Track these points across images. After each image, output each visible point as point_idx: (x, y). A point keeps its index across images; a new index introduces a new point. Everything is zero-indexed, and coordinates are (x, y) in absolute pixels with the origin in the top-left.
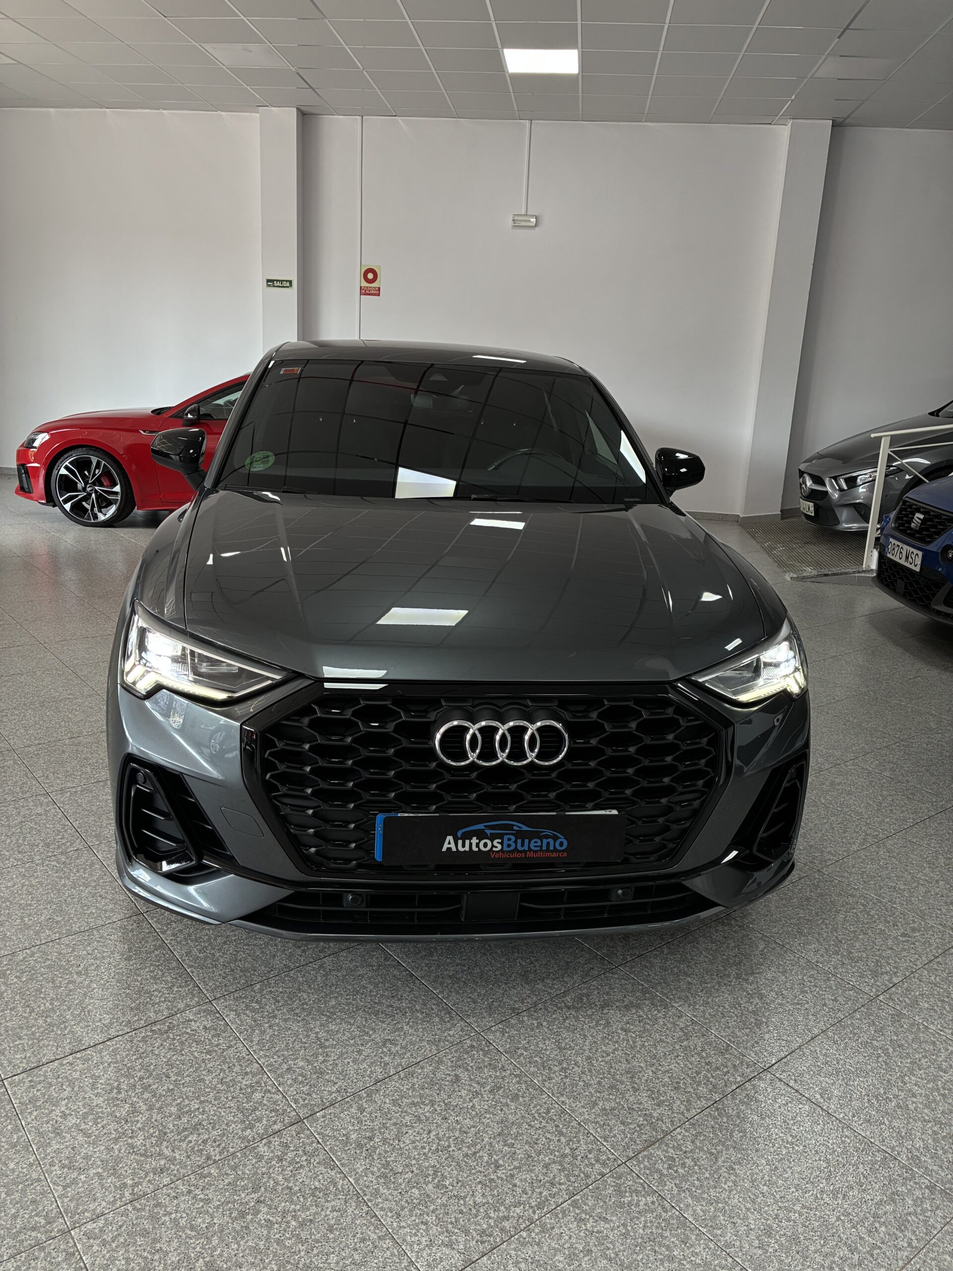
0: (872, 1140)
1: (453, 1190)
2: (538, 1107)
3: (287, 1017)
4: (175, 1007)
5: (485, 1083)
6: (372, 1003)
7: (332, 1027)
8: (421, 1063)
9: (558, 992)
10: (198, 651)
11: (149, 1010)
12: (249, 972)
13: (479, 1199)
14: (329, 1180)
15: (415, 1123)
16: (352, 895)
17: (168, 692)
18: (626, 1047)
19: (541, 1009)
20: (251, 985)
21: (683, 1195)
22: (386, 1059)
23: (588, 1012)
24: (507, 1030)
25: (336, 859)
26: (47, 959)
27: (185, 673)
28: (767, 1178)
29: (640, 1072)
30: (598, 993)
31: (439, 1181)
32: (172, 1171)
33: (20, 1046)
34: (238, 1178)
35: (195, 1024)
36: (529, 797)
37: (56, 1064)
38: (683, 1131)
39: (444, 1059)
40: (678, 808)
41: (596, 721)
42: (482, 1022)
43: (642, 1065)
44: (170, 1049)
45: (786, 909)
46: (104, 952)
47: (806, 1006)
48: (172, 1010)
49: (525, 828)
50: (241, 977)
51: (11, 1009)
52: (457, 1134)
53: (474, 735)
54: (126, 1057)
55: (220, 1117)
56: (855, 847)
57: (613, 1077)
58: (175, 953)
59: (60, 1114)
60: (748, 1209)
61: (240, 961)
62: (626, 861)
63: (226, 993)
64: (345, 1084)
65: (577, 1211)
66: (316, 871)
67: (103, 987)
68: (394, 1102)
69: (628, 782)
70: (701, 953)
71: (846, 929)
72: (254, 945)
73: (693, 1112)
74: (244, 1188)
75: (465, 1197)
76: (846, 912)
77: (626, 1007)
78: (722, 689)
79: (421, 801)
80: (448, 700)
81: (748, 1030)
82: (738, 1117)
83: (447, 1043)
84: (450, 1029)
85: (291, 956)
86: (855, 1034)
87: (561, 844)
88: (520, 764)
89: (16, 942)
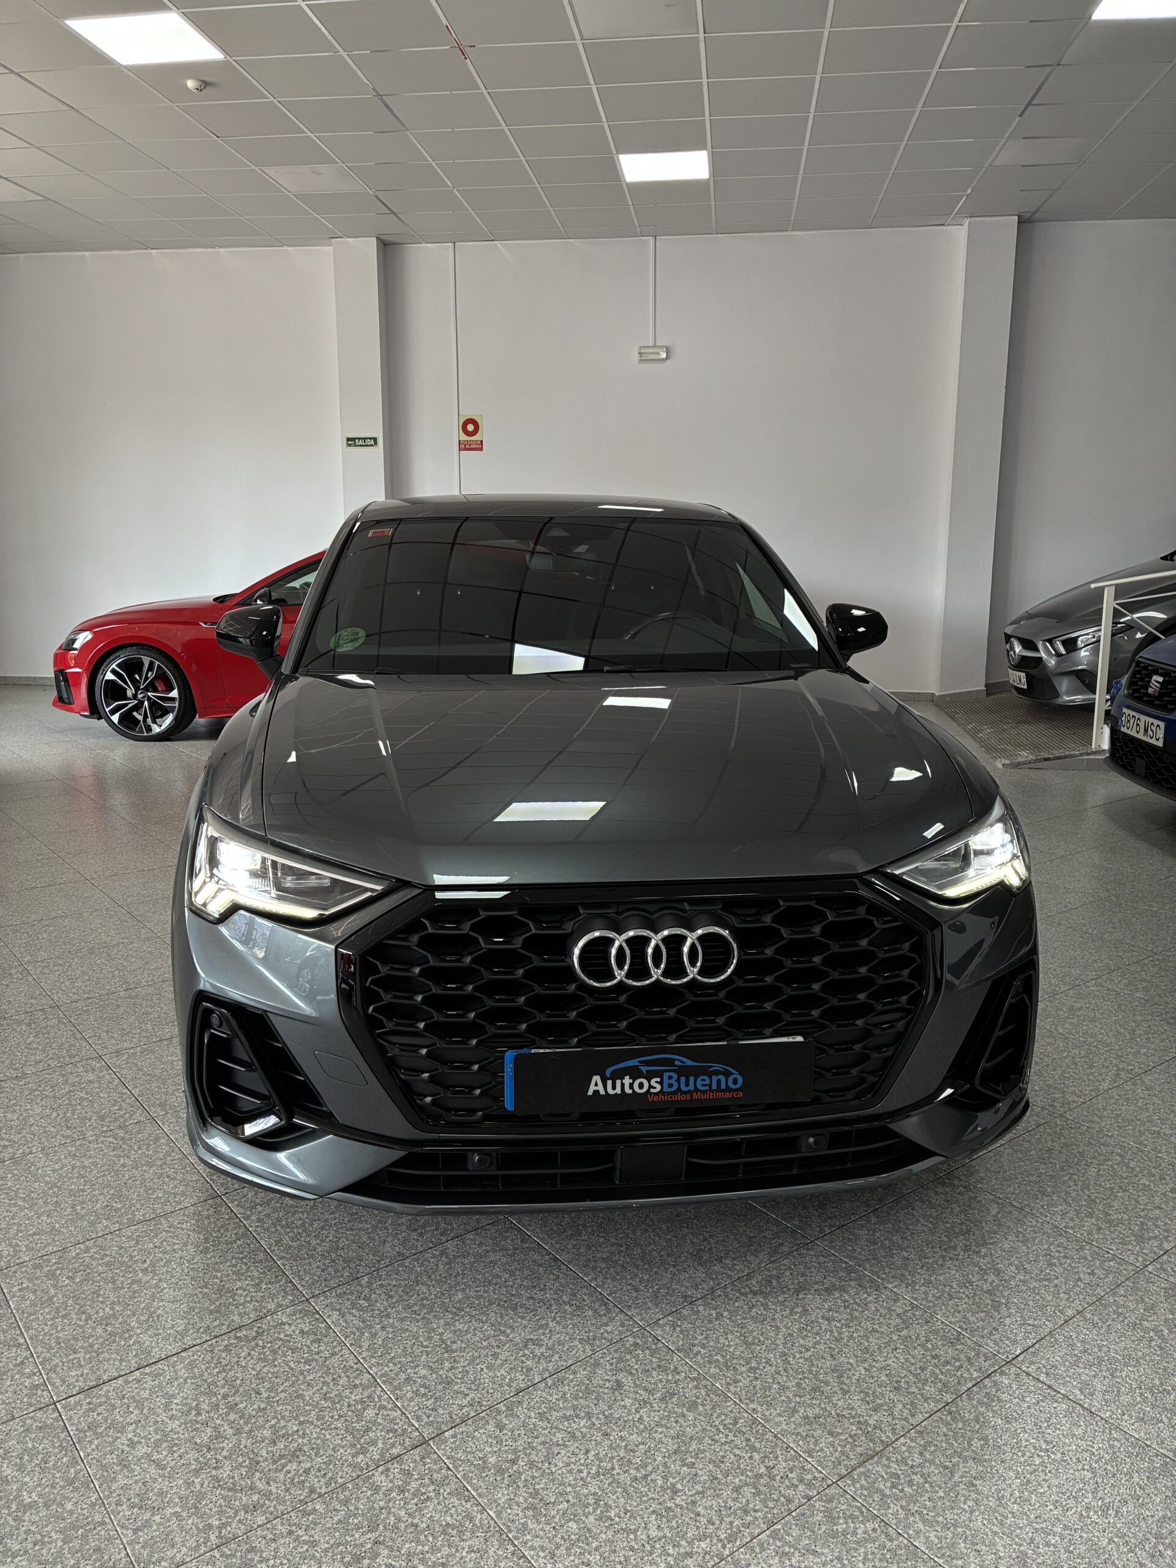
0: (1148, 1443)
1: (620, 1522)
2: (723, 1417)
3: (404, 1315)
4: (264, 1308)
5: (654, 1389)
6: (508, 1295)
7: (460, 1326)
8: (572, 1367)
9: (741, 1275)
10: (280, 860)
11: (232, 1312)
12: (354, 1262)
13: (654, 1532)
14: (464, 1514)
15: (569, 1441)
16: (479, 1154)
17: (248, 914)
18: (829, 1339)
19: (719, 1296)
20: (357, 1278)
21: (912, 1519)
22: (529, 1363)
23: (780, 1298)
24: (679, 1323)
25: (456, 1110)
26: (105, 1255)
27: (266, 889)
28: (1017, 1494)
29: (850, 1370)
30: (791, 1274)
31: (602, 1512)
32: (267, 1508)
33: (75, 1361)
34: (349, 1515)
35: (290, 1327)
36: (692, 1024)
37: (120, 1382)
38: (908, 1441)
39: (602, 1361)
40: (878, 1032)
41: (770, 926)
42: (647, 1314)
43: (851, 1361)
44: (259, 1359)
45: (1022, 1164)
46: (174, 1244)
47: (1056, 1282)
48: (261, 1311)
49: (689, 1063)
50: (344, 1268)
51: (64, 1317)
52: (622, 1453)
53: (621, 948)
54: (206, 1371)
55: (324, 1441)
56: (1105, 1086)
57: (816, 1377)
58: (262, 1242)
59: (127, 1442)
60: (995, 1533)
61: (343, 1249)
62: (816, 1101)
63: (326, 1289)
64: (478, 1395)
65: (779, 1544)
66: (434, 1125)
67: (176, 1286)
68: (541, 1416)
69: (814, 1001)
70: (918, 1220)
71: (1100, 1186)
72: (359, 1230)
73: (920, 1417)
74: (358, 1527)
75: (636, 1531)
76: (1099, 1165)
77: (826, 1290)
78: (923, 882)
79: (560, 1033)
80: (586, 906)
81: (984, 1314)
82: (977, 1421)
83: (604, 1341)
84: (607, 1325)
85: (405, 1240)
86: (1120, 1314)
87: (736, 1080)
88: (679, 982)
89: (67, 1235)
